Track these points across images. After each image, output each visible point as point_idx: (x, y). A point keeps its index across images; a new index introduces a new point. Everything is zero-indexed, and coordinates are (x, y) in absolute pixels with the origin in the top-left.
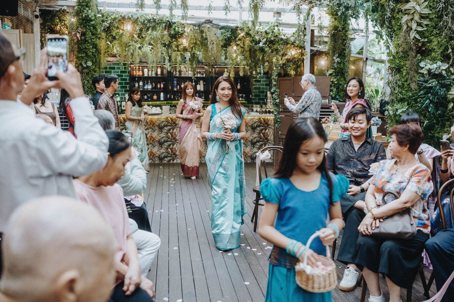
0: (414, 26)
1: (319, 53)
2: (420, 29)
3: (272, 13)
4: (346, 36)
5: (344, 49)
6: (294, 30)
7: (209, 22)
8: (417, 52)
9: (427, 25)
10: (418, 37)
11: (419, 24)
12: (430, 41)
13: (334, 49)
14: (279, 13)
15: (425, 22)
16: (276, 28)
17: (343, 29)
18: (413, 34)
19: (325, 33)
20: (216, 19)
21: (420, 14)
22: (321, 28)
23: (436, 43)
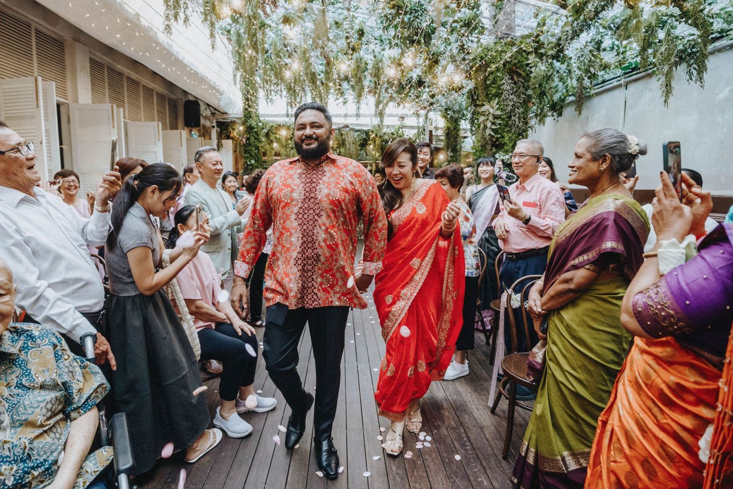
0: (489, 124)
1: (437, 150)
2: (494, 127)
3: (397, 118)
4: (458, 135)
5: (456, 146)
6: (416, 131)
7: (347, 126)
8: (493, 146)
9: (500, 124)
10: (492, 133)
11: (493, 123)
12: (503, 137)
13: (448, 146)
14: (403, 118)
15: (498, 121)
16: (401, 130)
17: (455, 129)
18: (488, 132)
19: (440, 133)
20: (352, 124)
21: (494, 115)
22: (436, 128)
23: (507, 138)
